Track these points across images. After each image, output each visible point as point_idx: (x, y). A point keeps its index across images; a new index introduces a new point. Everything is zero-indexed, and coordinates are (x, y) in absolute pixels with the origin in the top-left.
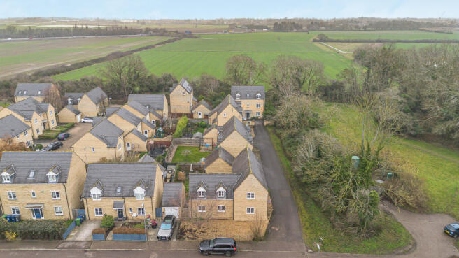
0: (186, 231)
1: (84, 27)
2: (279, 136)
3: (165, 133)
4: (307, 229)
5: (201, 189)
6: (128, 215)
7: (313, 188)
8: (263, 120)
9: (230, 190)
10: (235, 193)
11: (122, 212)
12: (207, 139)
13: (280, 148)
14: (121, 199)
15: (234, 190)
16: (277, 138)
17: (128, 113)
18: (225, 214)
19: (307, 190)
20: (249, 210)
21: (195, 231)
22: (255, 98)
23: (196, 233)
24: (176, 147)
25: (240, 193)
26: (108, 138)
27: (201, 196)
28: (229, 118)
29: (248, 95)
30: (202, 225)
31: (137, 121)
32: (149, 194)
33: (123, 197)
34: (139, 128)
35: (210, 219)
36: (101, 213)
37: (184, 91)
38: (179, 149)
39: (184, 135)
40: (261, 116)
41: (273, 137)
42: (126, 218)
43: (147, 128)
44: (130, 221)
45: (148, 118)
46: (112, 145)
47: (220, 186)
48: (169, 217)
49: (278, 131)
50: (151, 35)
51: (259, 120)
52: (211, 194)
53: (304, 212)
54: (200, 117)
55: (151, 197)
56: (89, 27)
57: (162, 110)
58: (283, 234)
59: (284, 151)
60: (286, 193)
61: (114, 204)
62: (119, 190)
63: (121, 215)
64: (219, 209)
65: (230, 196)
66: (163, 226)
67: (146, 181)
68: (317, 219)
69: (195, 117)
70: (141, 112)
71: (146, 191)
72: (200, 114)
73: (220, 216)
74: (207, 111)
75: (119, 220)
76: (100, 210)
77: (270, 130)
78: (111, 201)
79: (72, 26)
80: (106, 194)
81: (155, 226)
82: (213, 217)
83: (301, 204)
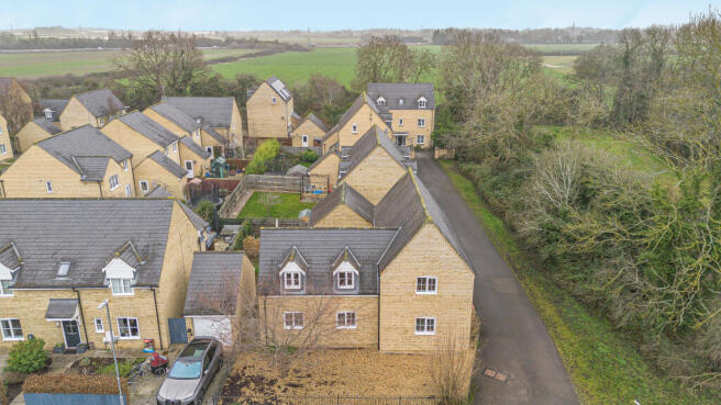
0: (246, 384)
2: (467, 175)
3: (231, 168)
4: (587, 377)
5: (292, 268)
6: (92, 339)
7: (573, 272)
8: (431, 150)
9: (369, 269)
10: (385, 277)
11: (75, 330)
12: (317, 175)
13: (474, 196)
14: (68, 295)
15: (380, 269)
16: (464, 179)
17: (149, 123)
18: (356, 333)
19: (557, 276)
20: (420, 324)
21: (272, 383)
22: (415, 105)
23: (275, 388)
24: (249, 194)
25: (397, 277)
26: (85, 162)
27: (293, 287)
28: (363, 130)
29: (401, 102)
30: (294, 365)
31: (166, 140)
32: (147, 280)
33: (74, 288)
34: (173, 154)
35: (313, 349)
36: (19, 333)
37: (274, 96)
38: (256, 196)
39: (268, 171)
40: (426, 143)
41: (456, 178)
42: (88, 347)
43: (192, 156)
44: (96, 354)
45: (196, 138)
46: (92, 176)
47: (342, 259)
48: (199, 343)
49: (465, 167)
50: (234, 48)
51: (423, 150)
52: (320, 281)
53: (562, 329)
54: (305, 145)
55: (153, 287)
57: (228, 127)
58: (523, 392)
59: (484, 199)
60: (506, 285)
61: (50, 307)
62: (63, 269)
63: (73, 339)
64: (341, 323)
65: (370, 285)
66: (179, 368)
67: (141, 244)
68: (603, 349)
69: (295, 144)
70: (179, 125)
71: (139, 272)
72: (305, 139)
73: (342, 342)
74: (320, 134)
75: (68, 352)
76: (16, 323)
77: (446, 166)
78: (42, 300)
80: (28, 281)
81: (160, 368)
82: (324, 342)
83: (550, 310)
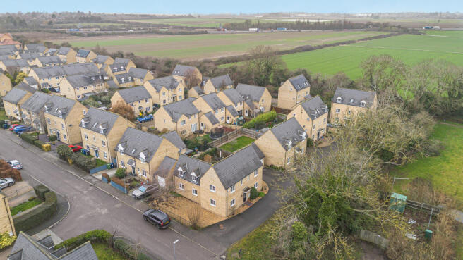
0: (157, 199)
1: (306, 20)
5: (180, 169)
14: (133, 159)
15: (200, 178)
17: (215, 99)
18: (198, 198)
20: (211, 201)
21: (162, 202)
22: (359, 104)
24: (239, 136)
25: (204, 182)
27: (181, 176)
29: (352, 101)
30: (174, 200)
32: (148, 161)
37: (292, 87)
38: (241, 138)
42: (136, 175)
43: (230, 114)
44: (137, 178)
46: (175, 120)
56: (310, 21)
58: (221, 234)
62: (133, 151)
64: (194, 192)
71: (147, 157)
73: (194, 199)
75: (132, 175)
79: (295, 20)
80: (126, 152)
